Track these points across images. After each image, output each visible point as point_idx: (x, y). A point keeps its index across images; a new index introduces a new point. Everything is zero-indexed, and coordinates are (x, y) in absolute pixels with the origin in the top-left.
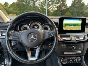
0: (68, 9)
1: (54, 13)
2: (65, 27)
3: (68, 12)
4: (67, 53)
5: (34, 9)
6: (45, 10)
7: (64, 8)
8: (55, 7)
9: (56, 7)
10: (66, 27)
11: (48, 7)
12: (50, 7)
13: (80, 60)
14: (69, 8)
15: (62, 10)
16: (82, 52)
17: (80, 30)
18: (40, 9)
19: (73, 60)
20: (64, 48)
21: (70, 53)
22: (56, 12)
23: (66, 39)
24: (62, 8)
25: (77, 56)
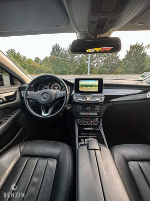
0: (120, 64)
2: (81, 88)
4: (83, 114)
5: (72, 66)
6: (87, 65)
7: (114, 62)
11: (90, 62)
12: (95, 62)
15: (111, 65)
16: (99, 114)
17: (97, 91)
18: (80, 64)
21: (85, 114)
22: (102, 68)
23: (81, 99)
24: (112, 62)
25: (93, 117)
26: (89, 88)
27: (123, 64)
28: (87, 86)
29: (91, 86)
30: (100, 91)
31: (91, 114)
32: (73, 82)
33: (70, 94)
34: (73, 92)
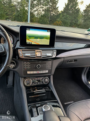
0: (58, 15)
1: (40, 18)
2: (28, 39)
3: (58, 20)
5: (10, 10)
6: (28, 12)
7: (54, 13)
8: (41, 9)
9: (43, 11)
10: (30, 40)
11: (31, 9)
12: (35, 9)
13: (48, 81)
14: (60, 14)
15: (51, 16)
16: (50, 71)
17: (49, 44)
18: (19, 10)
19: (39, 81)
20: (27, 67)
21: (35, 72)
22: (42, 18)
23: (30, 55)
24: (52, 12)
25: (44, 75)
26: (39, 40)
27: (61, 16)
28: (36, 37)
29: (42, 37)
30: (52, 44)
31: (41, 72)
32: (17, 30)
33: (14, 48)
34: (18, 45)
